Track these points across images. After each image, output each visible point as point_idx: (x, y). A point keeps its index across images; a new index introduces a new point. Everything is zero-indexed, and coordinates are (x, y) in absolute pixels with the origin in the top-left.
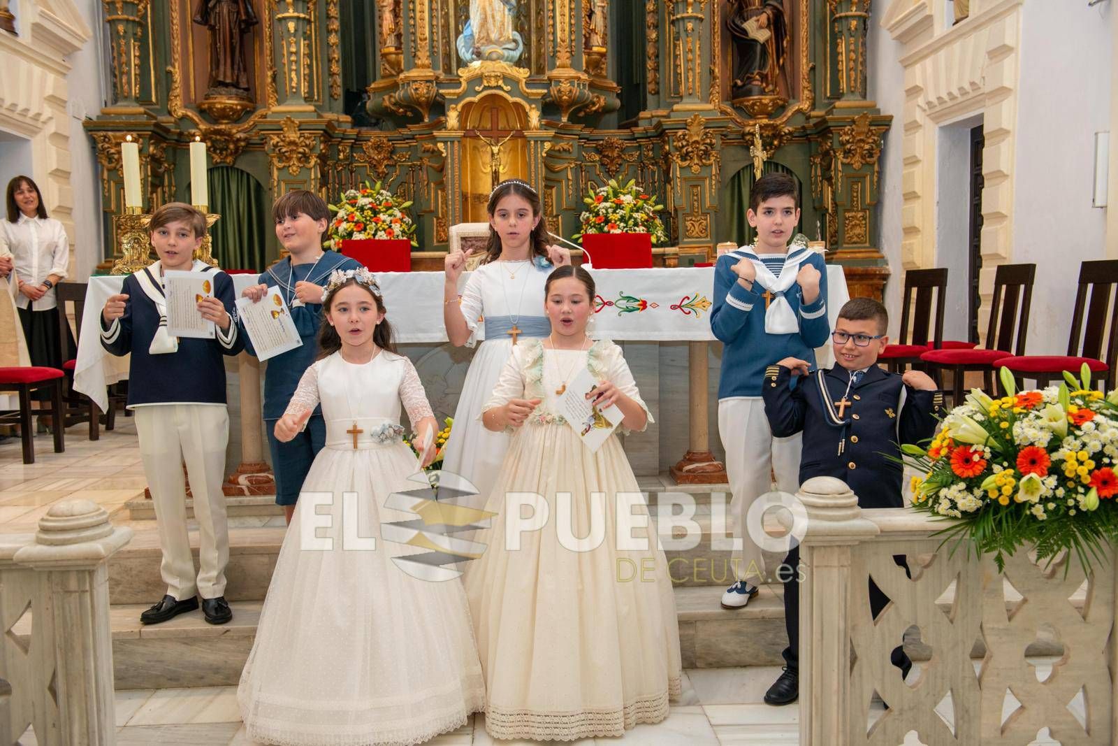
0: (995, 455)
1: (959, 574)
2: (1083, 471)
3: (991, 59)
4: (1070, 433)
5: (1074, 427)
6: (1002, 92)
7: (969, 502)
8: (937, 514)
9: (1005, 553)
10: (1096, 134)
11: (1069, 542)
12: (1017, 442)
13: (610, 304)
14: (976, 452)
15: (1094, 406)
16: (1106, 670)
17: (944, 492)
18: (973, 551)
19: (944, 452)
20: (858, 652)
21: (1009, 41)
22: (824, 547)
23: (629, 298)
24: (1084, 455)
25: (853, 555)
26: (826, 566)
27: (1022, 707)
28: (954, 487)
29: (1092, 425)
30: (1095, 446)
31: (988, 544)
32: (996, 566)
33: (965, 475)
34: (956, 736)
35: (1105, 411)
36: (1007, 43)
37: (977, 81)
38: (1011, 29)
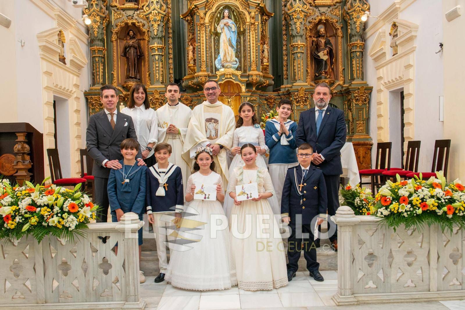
0: (394, 199)
1: (384, 234)
2: (418, 203)
3: (405, 68)
4: (415, 192)
5: (415, 191)
6: (409, 80)
7: (386, 213)
8: (377, 216)
9: (396, 227)
10: (439, 97)
11: (414, 223)
12: (400, 195)
14: (388, 198)
15: (423, 185)
16: (428, 262)
17: (379, 210)
18: (387, 227)
19: (379, 199)
20: (355, 257)
21: (411, 63)
22: (345, 226)
24: (418, 199)
25: (353, 229)
26: (345, 232)
27: (403, 274)
28: (382, 208)
29: (421, 190)
30: (421, 196)
31: (391, 225)
32: (394, 230)
33: (385, 205)
34: (384, 282)
35: (426, 186)
36: (410, 64)
37: (401, 76)
38: (412, 59)
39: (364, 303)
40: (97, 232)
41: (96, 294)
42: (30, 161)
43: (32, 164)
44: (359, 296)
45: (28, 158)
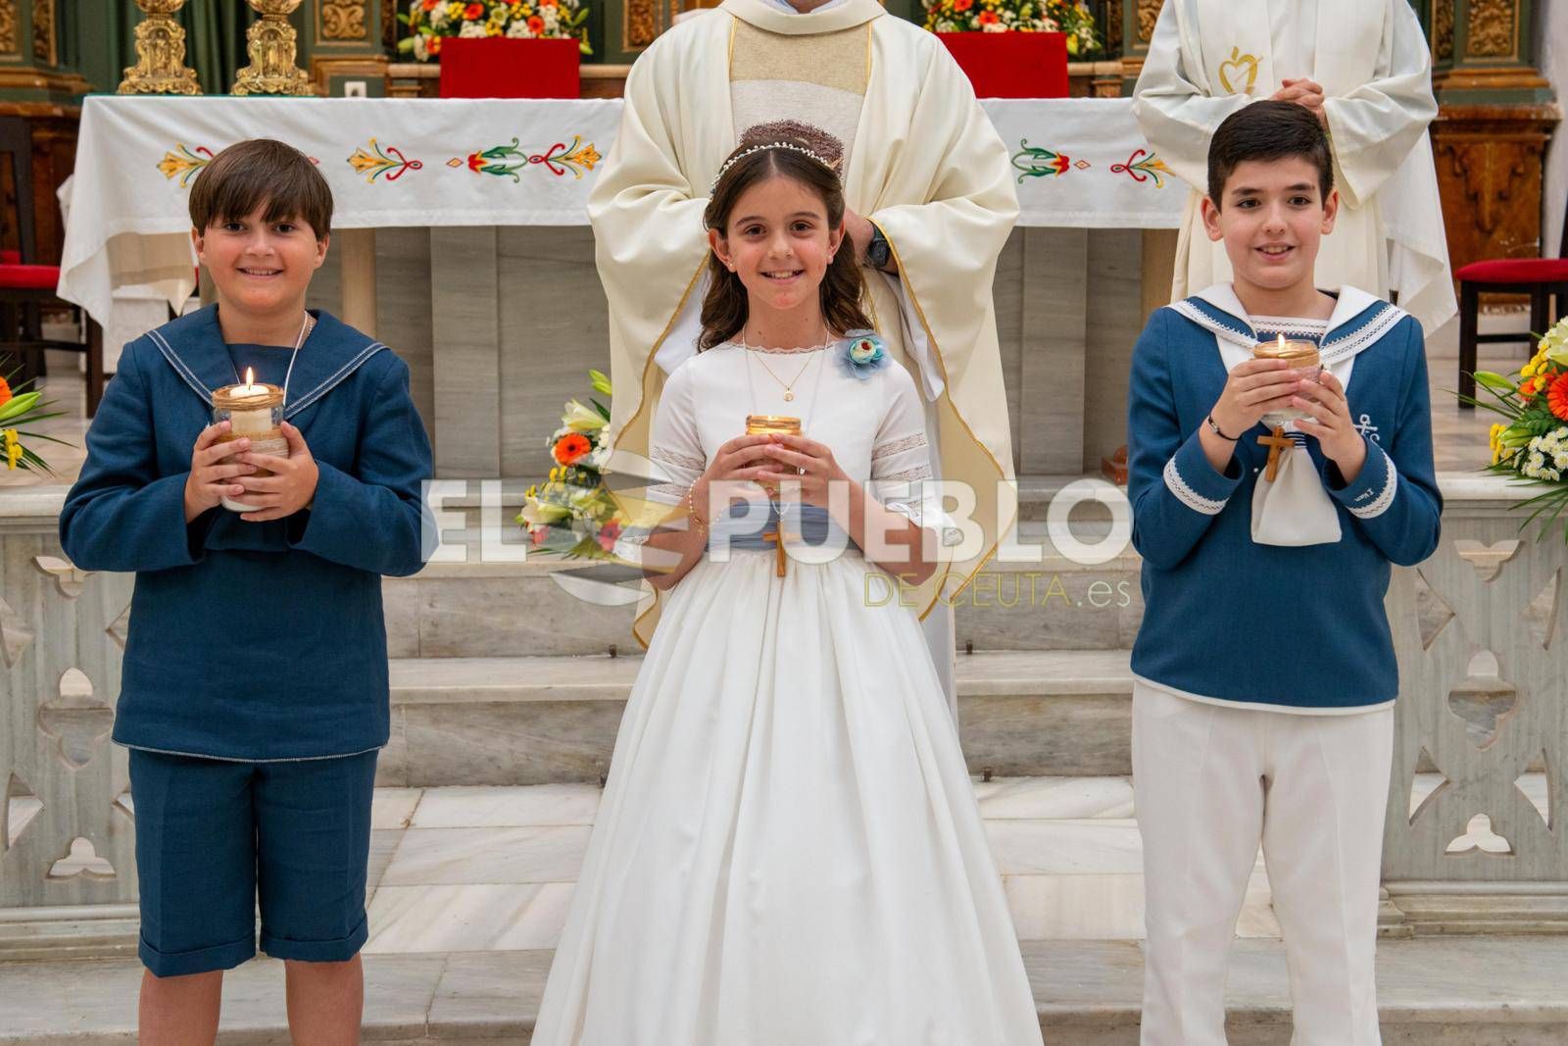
1: (1560, 571)
8: (1526, 476)
17: (1536, 442)
19: (1539, 384)
23: (1037, 152)
28: (1551, 435)
34: (1550, 827)
39: (1443, 931)
40: (32, 536)
41: (22, 867)
44: (1413, 894)
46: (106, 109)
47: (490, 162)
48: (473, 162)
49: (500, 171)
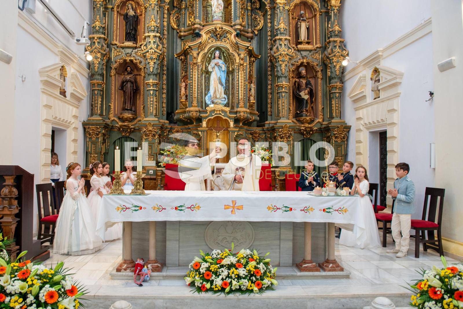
0: (445, 292)
3: (388, 112)
6: (393, 124)
10: (431, 144)
12: (453, 288)
13: (279, 209)
14: (438, 290)
17: (426, 304)
23: (286, 207)
28: (430, 303)
33: (435, 298)
36: (394, 108)
37: (384, 119)
38: (396, 104)
42: (17, 206)
43: (20, 208)
45: (16, 202)
46: (107, 198)
47: (179, 208)
48: (176, 208)
49: (181, 210)
